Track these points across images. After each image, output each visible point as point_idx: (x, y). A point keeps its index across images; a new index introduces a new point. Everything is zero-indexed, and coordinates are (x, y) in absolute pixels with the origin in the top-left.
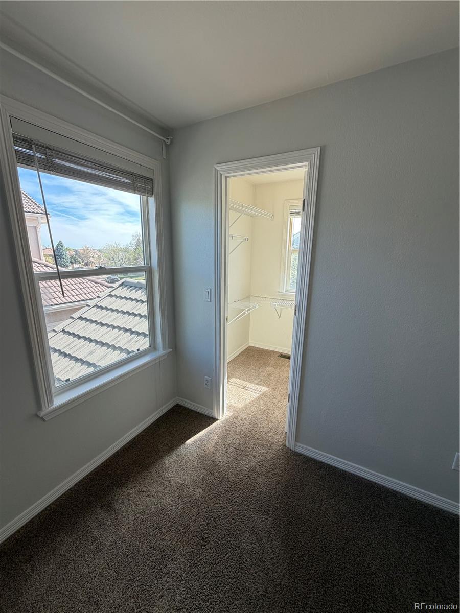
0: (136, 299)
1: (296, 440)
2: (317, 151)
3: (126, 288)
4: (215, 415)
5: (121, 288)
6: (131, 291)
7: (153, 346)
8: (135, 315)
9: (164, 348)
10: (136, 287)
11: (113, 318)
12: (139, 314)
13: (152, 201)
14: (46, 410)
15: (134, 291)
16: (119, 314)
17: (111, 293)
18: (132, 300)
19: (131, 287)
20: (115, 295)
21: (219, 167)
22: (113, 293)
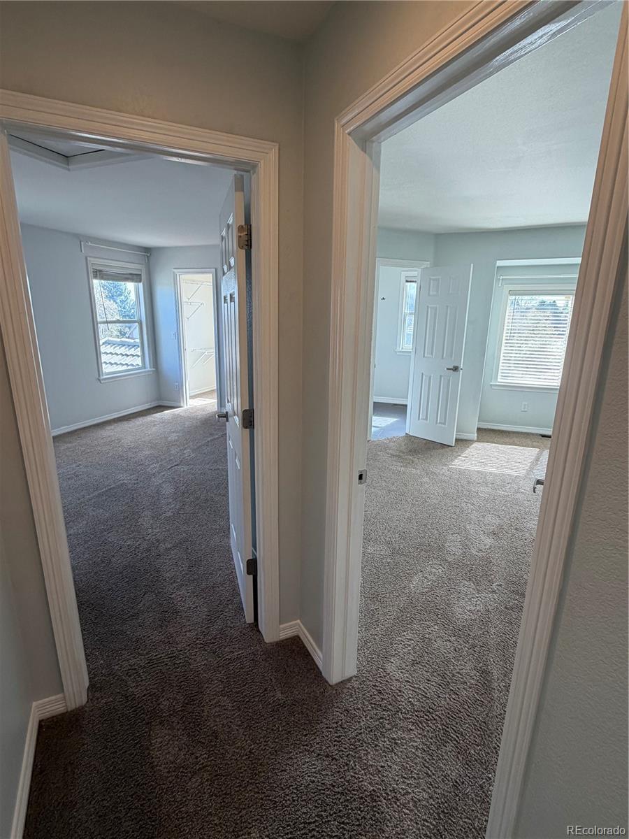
2: (214, 270)
4: (182, 405)
7: (144, 366)
9: (150, 367)
10: (119, 345)
13: (141, 285)
14: (102, 378)
21: (175, 271)
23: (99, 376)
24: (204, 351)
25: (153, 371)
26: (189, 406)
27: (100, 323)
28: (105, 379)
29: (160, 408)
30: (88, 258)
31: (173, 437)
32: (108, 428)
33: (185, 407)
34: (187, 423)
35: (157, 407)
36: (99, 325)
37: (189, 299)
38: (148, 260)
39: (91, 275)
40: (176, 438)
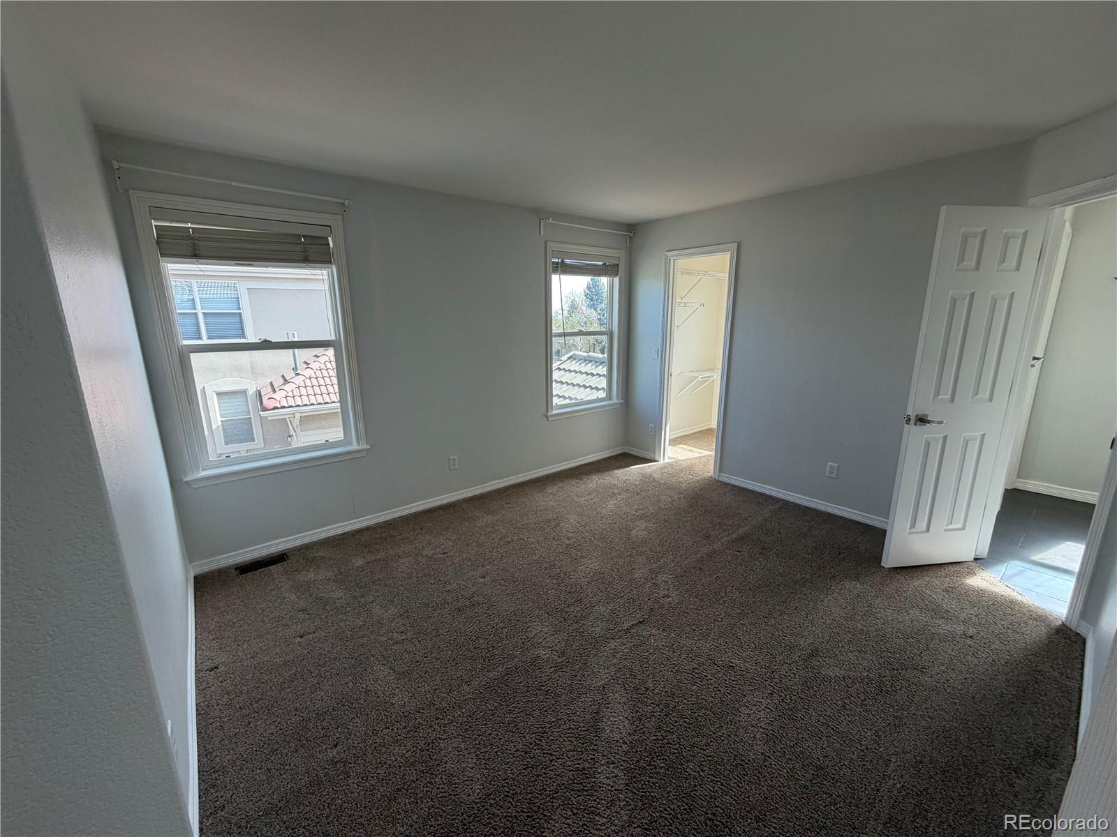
0: (586, 372)
1: (720, 471)
2: (735, 245)
3: (575, 362)
4: (657, 458)
5: (569, 361)
6: (580, 364)
7: (609, 397)
8: (585, 387)
9: (618, 399)
10: (585, 361)
11: (564, 390)
12: (590, 386)
14: (550, 414)
15: (584, 364)
16: (569, 386)
17: (560, 367)
18: (581, 373)
19: (580, 360)
20: (564, 369)
21: (668, 254)
22: (561, 367)
23: (547, 411)
24: (695, 374)
25: (621, 403)
26: (667, 460)
27: (555, 336)
28: (556, 415)
29: (625, 459)
30: (549, 244)
31: (640, 531)
32: (551, 489)
33: (662, 462)
34: (663, 498)
35: (621, 454)
36: (554, 339)
37: (682, 299)
38: (631, 242)
39: (550, 268)
40: (645, 533)
